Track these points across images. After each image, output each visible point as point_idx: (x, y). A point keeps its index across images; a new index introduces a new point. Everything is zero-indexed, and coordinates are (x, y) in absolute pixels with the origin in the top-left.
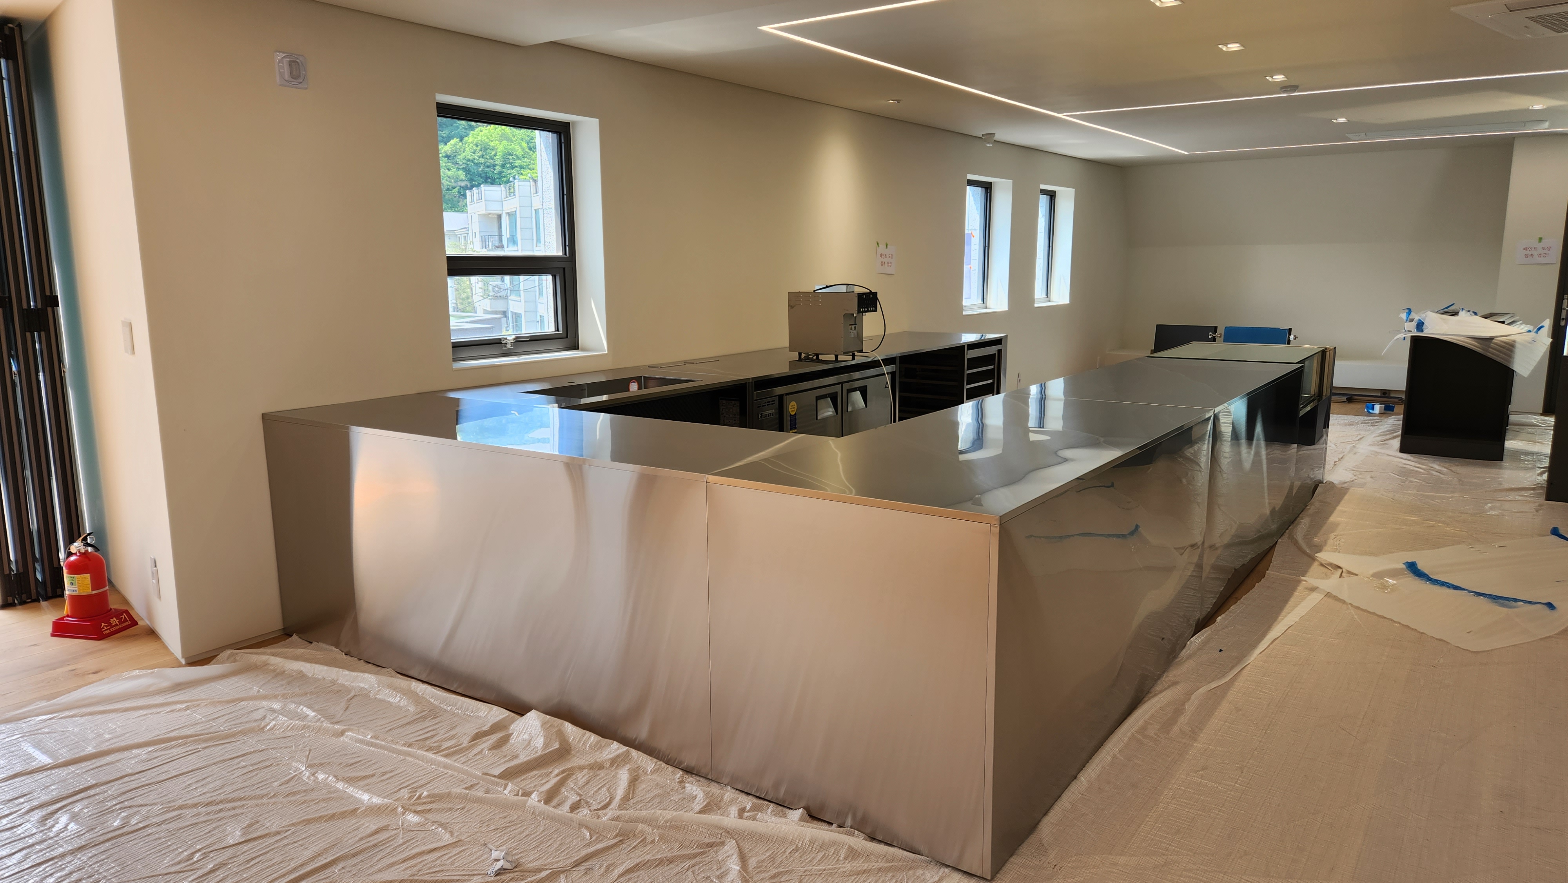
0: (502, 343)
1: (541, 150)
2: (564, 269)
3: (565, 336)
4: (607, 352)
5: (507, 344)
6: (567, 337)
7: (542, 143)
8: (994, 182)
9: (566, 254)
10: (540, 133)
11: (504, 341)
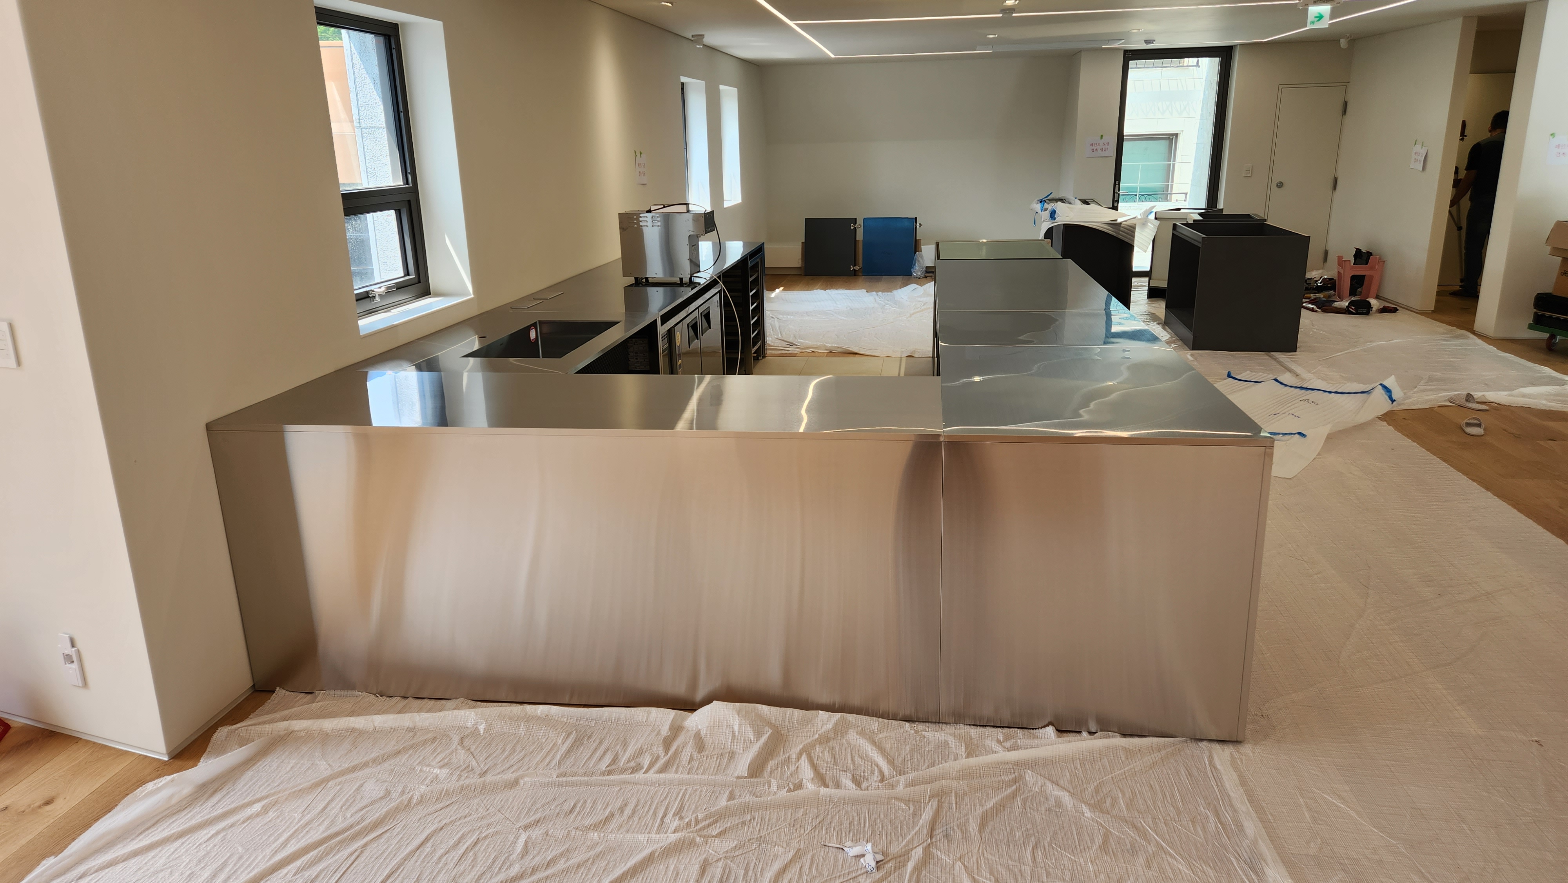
0: (369, 297)
1: (352, 56)
2: (409, 201)
3: (417, 281)
4: (472, 296)
5: (375, 297)
6: (419, 282)
7: (352, 46)
8: (685, 83)
9: (407, 183)
10: (349, 34)
11: (372, 294)
